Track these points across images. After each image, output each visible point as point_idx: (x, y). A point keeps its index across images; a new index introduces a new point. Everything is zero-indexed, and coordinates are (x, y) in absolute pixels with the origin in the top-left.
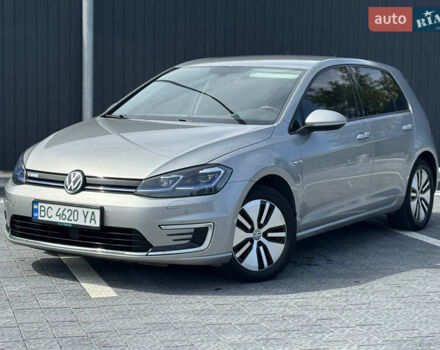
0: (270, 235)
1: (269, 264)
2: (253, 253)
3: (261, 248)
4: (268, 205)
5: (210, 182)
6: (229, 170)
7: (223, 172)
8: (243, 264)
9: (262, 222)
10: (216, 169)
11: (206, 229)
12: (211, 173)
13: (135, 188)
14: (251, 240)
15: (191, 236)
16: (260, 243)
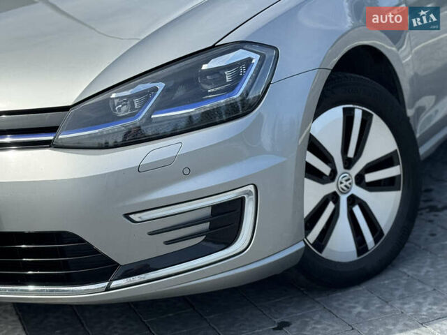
0: (370, 177)
1: (376, 241)
2: (343, 224)
3: (357, 210)
4: (358, 114)
5: (232, 88)
6: (269, 53)
7: (256, 58)
8: (325, 254)
9: (351, 154)
10: (240, 55)
11: (240, 202)
12: (229, 67)
13: (53, 130)
14: (334, 197)
15: (206, 226)
16: (353, 200)
